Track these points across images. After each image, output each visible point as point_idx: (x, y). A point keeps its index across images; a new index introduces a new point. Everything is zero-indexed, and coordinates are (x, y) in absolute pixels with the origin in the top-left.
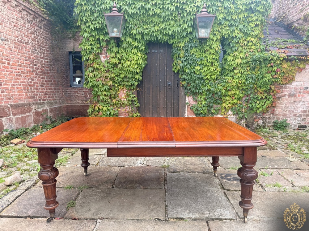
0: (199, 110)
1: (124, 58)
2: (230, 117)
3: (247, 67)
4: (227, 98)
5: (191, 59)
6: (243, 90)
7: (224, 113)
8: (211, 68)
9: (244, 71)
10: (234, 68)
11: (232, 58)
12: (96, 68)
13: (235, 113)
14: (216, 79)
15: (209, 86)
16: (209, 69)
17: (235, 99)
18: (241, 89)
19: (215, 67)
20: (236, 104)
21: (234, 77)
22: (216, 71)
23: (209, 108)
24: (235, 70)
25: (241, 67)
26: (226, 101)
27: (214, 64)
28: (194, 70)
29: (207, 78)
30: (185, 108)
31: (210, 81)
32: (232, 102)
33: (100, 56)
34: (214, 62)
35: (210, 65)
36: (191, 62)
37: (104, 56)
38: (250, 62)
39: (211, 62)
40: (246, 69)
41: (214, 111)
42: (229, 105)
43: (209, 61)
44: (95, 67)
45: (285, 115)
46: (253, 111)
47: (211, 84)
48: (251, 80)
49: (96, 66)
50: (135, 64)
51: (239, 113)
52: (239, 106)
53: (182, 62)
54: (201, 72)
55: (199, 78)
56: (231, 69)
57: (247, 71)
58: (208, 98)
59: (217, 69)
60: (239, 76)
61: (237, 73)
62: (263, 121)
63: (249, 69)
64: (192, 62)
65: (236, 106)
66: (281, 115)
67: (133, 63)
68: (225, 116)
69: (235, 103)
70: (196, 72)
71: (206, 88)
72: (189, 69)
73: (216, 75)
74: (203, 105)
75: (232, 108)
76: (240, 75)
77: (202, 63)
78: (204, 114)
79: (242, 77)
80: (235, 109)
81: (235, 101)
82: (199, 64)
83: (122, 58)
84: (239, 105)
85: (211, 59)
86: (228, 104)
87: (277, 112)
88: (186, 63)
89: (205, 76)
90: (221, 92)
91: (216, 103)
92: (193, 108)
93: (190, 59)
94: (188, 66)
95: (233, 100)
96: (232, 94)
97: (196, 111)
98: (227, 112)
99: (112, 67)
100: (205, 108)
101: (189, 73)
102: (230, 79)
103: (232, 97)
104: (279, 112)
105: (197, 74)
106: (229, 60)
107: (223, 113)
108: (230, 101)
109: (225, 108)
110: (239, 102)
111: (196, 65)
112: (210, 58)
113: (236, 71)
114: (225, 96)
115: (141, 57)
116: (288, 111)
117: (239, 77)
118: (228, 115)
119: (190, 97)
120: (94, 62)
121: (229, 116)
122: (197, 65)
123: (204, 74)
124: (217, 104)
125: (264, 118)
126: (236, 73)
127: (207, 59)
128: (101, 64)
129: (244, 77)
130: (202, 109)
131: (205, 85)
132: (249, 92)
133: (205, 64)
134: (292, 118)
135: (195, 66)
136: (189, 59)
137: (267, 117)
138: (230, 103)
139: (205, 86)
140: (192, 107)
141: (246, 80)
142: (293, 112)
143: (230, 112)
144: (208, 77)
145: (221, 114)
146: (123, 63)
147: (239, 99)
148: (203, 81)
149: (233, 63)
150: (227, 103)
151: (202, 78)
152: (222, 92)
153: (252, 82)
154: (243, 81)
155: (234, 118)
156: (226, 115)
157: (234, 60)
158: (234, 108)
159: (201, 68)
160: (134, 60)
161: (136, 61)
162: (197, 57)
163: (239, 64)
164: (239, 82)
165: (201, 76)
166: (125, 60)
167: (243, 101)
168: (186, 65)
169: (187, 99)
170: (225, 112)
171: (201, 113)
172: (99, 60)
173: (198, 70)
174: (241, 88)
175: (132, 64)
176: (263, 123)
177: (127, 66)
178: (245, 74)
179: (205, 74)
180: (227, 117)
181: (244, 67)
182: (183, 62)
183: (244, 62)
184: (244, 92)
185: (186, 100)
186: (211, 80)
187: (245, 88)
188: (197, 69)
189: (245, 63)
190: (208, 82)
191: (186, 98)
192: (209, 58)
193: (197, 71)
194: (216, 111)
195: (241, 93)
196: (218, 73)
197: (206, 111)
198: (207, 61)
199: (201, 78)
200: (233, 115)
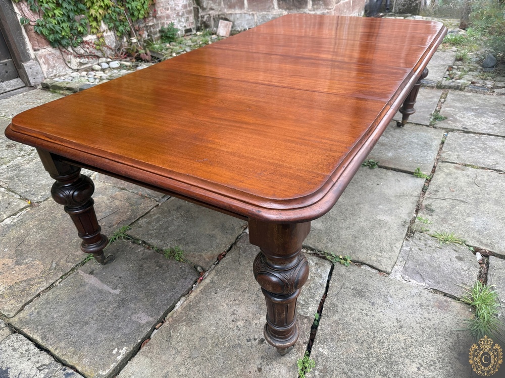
0: (57, 32)
2: (106, 35)
7: (97, 29)
13: (112, 25)
23: (70, 24)
30: (21, 33)
32: (103, 4)
41: (80, 29)
42: (100, 11)
45: (168, 17)
51: (118, 23)
62: (147, 32)
65: (109, 11)
66: (164, 16)
68: (99, 35)
69: (107, 5)
74: (58, 18)
75: (105, 17)
78: (67, 37)
80: (110, 18)
81: (107, 1)
86: (98, 10)
87: (159, 13)
92: (41, 28)
97: (50, 34)
98: (100, 27)
100: (65, 25)
104: (161, 13)
107: (95, 31)
108: (99, 4)
109: (96, 18)
116: (170, 9)
118: (103, 32)
119: (21, 4)
121: (105, 34)
124: (79, 13)
125: (147, 26)
134: (176, 19)
137: (151, 24)
140: (38, 25)
142: (175, 9)
143: (104, 26)
145: (93, 32)
155: (111, 35)
156: (100, 32)
158: (108, 16)
169: (16, 10)
170: (98, 27)
176: (148, 36)
180: (102, 37)
185: (15, 13)
191: (13, 8)
194: (84, 27)
197: (68, 31)
200: (109, 31)
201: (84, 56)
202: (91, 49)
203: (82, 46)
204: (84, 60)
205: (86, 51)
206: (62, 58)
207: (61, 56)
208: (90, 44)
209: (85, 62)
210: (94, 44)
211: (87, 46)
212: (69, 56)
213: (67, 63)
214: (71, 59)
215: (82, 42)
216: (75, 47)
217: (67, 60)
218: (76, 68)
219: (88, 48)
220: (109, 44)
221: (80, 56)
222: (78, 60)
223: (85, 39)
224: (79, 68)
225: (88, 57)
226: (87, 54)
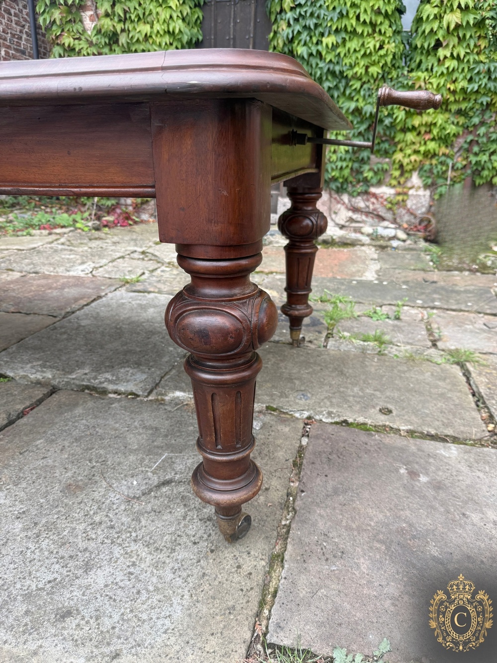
1: (133, 17)
2: (415, 193)
3: (479, 37)
4: (410, 137)
5: (312, 14)
6: (459, 112)
7: (399, 183)
8: (368, 43)
9: (468, 51)
10: (438, 44)
11: (436, 10)
12: (69, 46)
13: (430, 181)
14: (383, 76)
15: (361, 100)
16: (363, 45)
17: (433, 139)
18: (453, 111)
19: (382, 38)
20: (435, 155)
21: (435, 70)
22: (382, 52)
23: (356, 165)
24: (440, 50)
25: (459, 38)
26: (407, 145)
27: (380, 31)
28: (319, 47)
29: (356, 73)
31: (364, 83)
32: (422, 149)
33: (83, 14)
34: (379, 22)
35: (365, 34)
36: (311, 23)
37: (91, 15)
38: (487, 22)
39: (368, 21)
40: (475, 46)
41: (369, 175)
42: (413, 158)
43: (362, 20)
44: (66, 45)
46: (482, 177)
47: (367, 94)
48: (485, 80)
49: (67, 40)
50: (162, 33)
51: (440, 181)
52: (442, 163)
53: (289, 25)
54: (339, 54)
55: (333, 73)
56: (429, 45)
57: (475, 50)
58: (354, 135)
59: (386, 47)
60: (448, 68)
61: (445, 57)
63: (482, 47)
64: (315, 21)
65: (434, 161)
67: (158, 32)
68: (400, 190)
69: (432, 151)
70: (324, 53)
71: (353, 105)
72: (305, 44)
73: (381, 64)
74: (339, 155)
75: (422, 167)
76: (453, 64)
77: (343, 26)
78: (341, 180)
79: (460, 70)
80: (431, 171)
81: (432, 146)
82: (334, 28)
83: (128, 16)
84: (443, 159)
85: (369, 11)
86: (409, 155)
88: (298, 28)
89: (351, 67)
90: (392, 117)
91: (378, 151)
93: (308, 14)
94: (304, 36)
95: (425, 143)
96: (424, 123)
98: (407, 179)
99: (105, 42)
100: (344, 164)
101: (306, 57)
102: (423, 78)
103: (423, 132)
105: (328, 60)
106: (424, 18)
107: (394, 182)
108: (416, 147)
109: (401, 166)
110: (444, 150)
111: (325, 31)
112: (365, 11)
113: (441, 52)
114: (405, 130)
115: (181, 12)
117: (451, 69)
118: (411, 188)
120: (66, 30)
121: (411, 192)
122: (330, 33)
123: (347, 61)
124: (381, 156)
126: (442, 58)
127: (357, 13)
128: (83, 38)
129: (466, 70)
130: (337, 167)
131: (350, 94)
132: (476, 120)
133: (349, 29)
135: (322, 35)
136: (306, 12)
138: (416, 152)
139: (351, 98)
141: (471, 80)
143: (415, 179)
144: (360, 70)
145: (390, 185)
146: (130, 29)
147: (445, 140)
148: (344, 82)
149: (435, 26)
150: (409, 151)
151: (341, 73)
152: (394, 116)
153: (489, 85)
154: (462, 84)
155: (424, 196)
156: (404, 188)
157: (439, 17)
158: (427, 167)
159: (340, 41)
160: (158, 21)
161: (166, 25)
162: (328, 7)
163: (452, 27)
164: (448, 86)
165: (337, 68)
166: (136, 20)
167: (456, 150)
168: (299, 33)
170: (402, 180)
171: (334, 179)
172: (78, 27)
173: (330, 46)
174: (454, 108)
175: (155, 31)
177: (141, 39)
178: (468, 61)
179: (350, 60)
180: (406, 194)
181: (468, 36)
182: (292, 22)
183: (468, 23)
184: (462, 120)
186: (369, 81)
187: (466, 107)
188: (327, 46)
189: (471, 22)
190: (357, 85)
192: (362, 10)
193: (327, 52)
194: (376, 173)
195: (453, 123)
196: (389, 59)
197: (346, 172)
198: (358, 18)
199: (337, 72)
200: (422, 189)
201: (362, 212)
202: (377, 206)
203: (365, 197)
204: (359, 216)
205: (368, 207)
206: (328, 205)
207: (328, 202)
208: (380, 200)
209: (359, 219)
210: (386, 200)
211: (373, 200)
212: (339, 206)
213: (332, 213)
214: (339, 210)
215: (366, 193)
216: (353, 197)
217: (333, 209)
218: (342, 223)
219: (373, 203)
220: (414, 207)
221: (355, 210)
222: (350, 214)
223: (373, 190)
224: (347, 224)
225: (367, 214)
226: (367, 210)
